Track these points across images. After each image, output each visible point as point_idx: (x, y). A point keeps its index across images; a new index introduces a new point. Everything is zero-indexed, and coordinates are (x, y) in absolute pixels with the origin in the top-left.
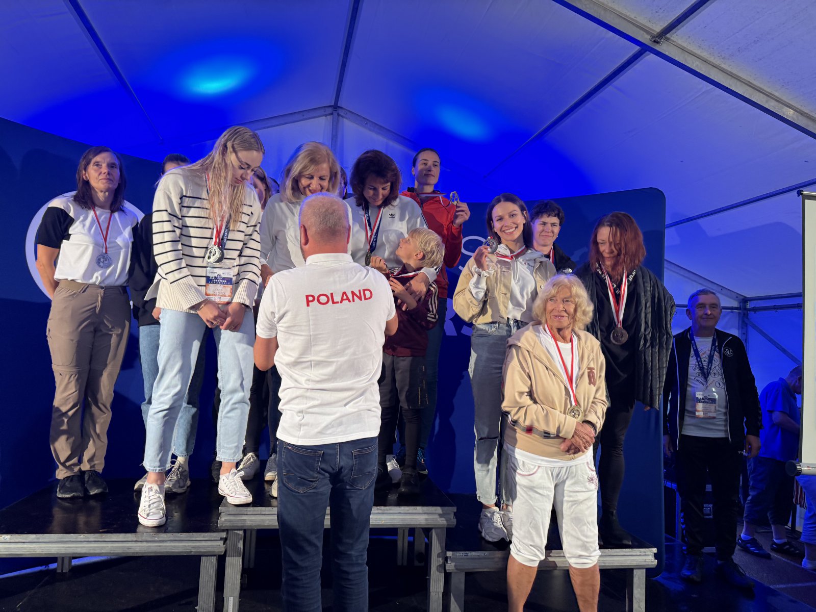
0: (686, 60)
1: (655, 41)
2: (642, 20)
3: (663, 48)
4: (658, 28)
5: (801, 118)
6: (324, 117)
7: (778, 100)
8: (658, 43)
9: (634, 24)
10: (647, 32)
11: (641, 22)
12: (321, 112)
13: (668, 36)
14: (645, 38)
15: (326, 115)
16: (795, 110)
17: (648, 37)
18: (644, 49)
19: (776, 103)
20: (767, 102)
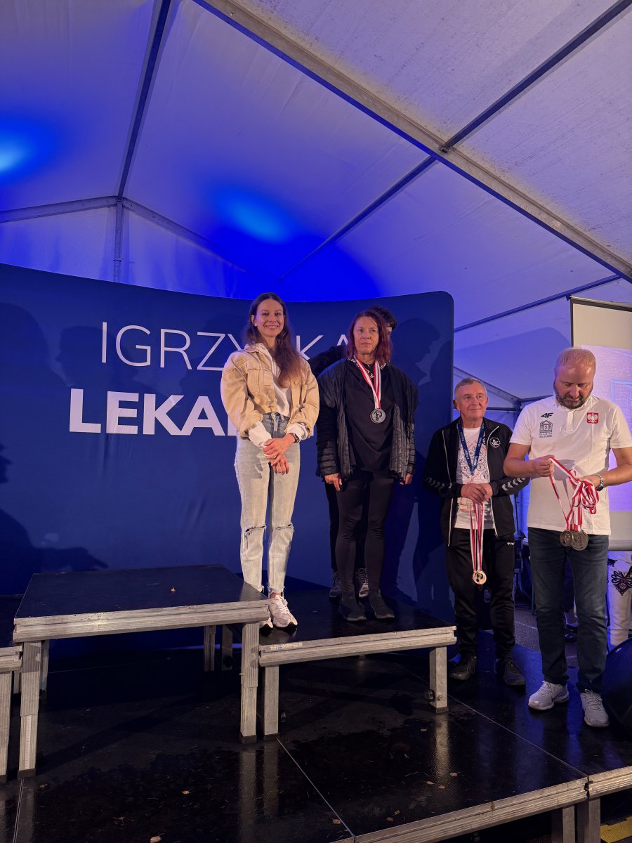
0: (470, 171)
1: (443, 151)
2: (432, 129)
3: (450, 157)
4: (446, 138)
5: (567, 230)
6: (107, 208)
7: (549, 213)
8: (445, 152)
9: (424, 133)
10: (437, 142)
11: (431, 131)
12: (104, 202)
13: (455, 146)
14: (434, 147)
15: (109, 206)
16: (562, 223)
17: (438, 146)
18: (434, 157)
19: (547, 216)
20: (539, 214)
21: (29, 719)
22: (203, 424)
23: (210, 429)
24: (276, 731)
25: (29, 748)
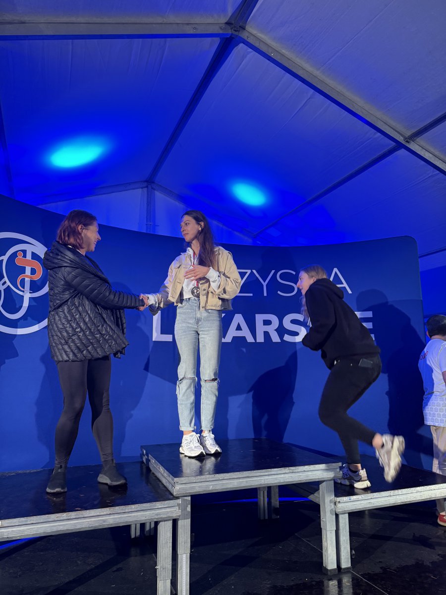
0: (425, 155)
3: (411, 146)
4: (409, 133)
6: (141, 189)
8: (408, 142)
9: (393, 129)
10: (403, 135)
11: (398, 128)
12: (138, 185)
13: (415, 138)
15: (142, 188)
17: (402, 138)
18: (399, 146)
21: (184, 556)
22: (239, 334)
23: (244, 337)
24: (349, 565)
25: (185, 580)
